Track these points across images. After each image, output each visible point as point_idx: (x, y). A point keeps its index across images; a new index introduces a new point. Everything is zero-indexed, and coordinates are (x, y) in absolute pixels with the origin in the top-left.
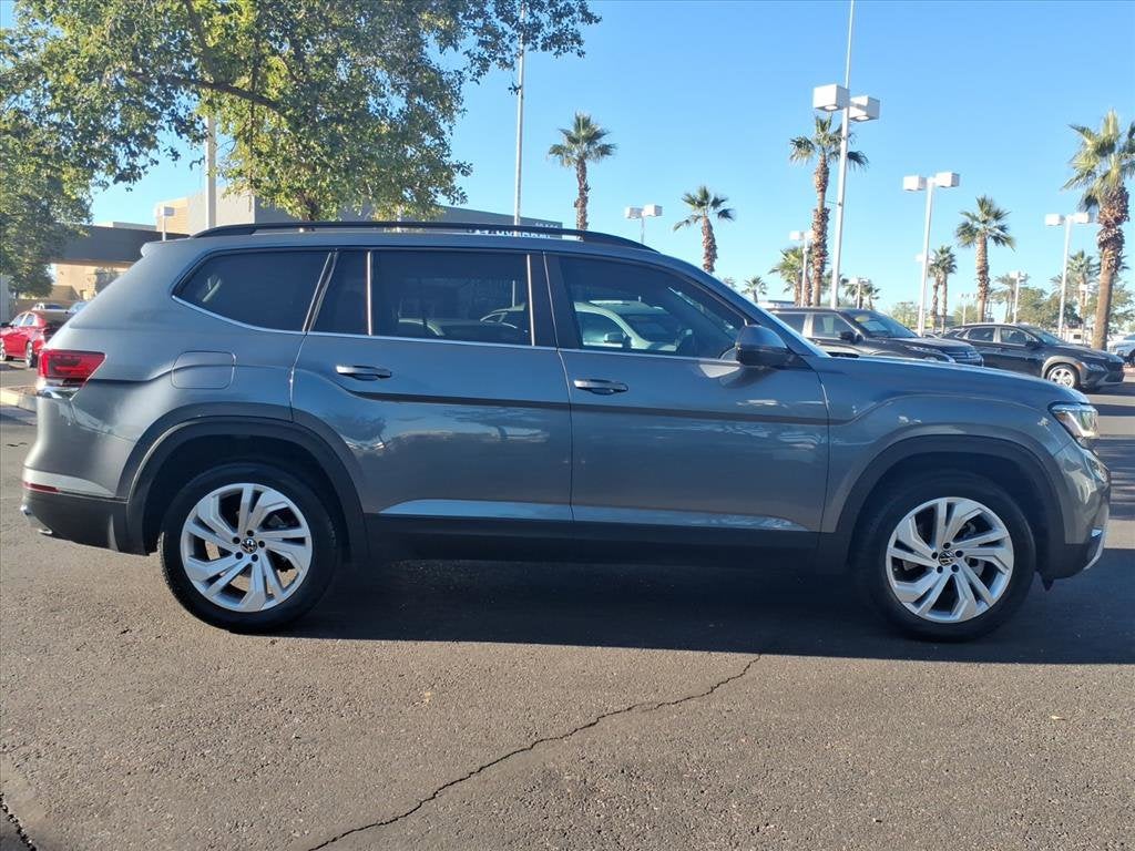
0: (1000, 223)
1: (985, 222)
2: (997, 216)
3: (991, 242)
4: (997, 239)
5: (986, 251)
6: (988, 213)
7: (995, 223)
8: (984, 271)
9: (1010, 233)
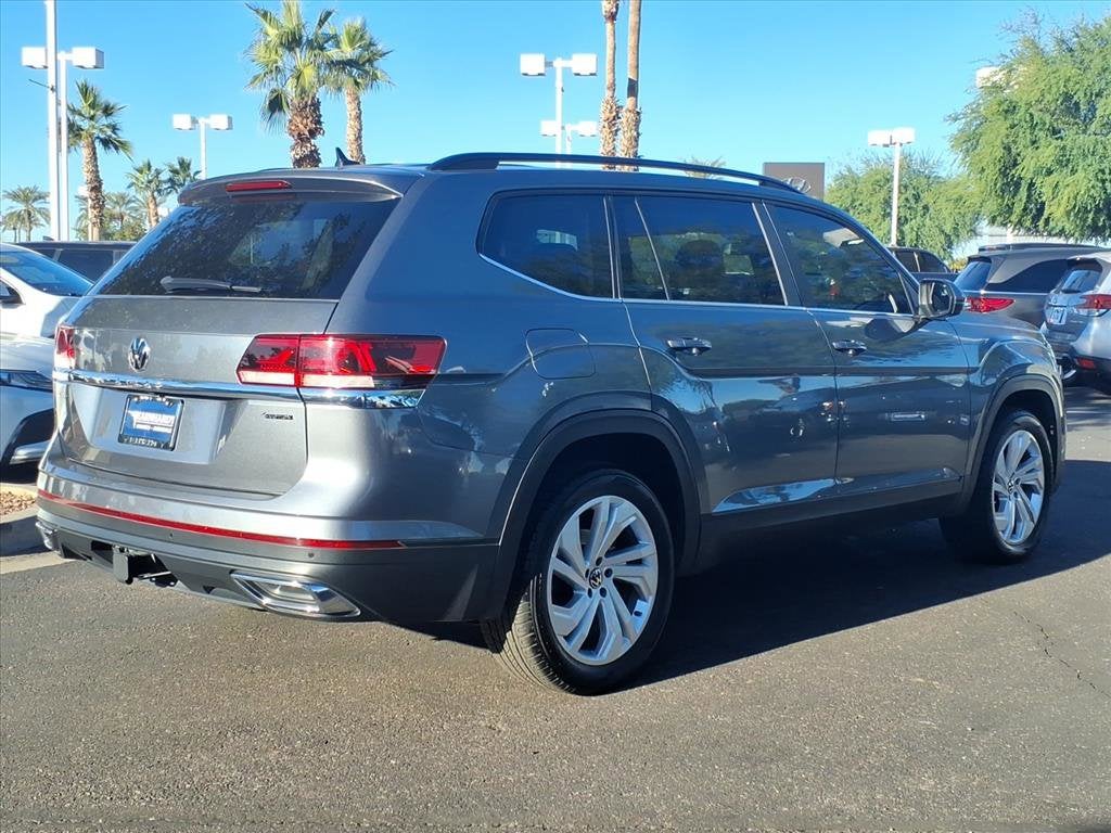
0: (110, 120)
1: (92, 118)
2: (108, 111)
3: (99, 147)
4: (106, 143)
5: (96, 159)
6: (93, 106)
7: (104, 121)
8: (96, 187)
9: (123, 136)
